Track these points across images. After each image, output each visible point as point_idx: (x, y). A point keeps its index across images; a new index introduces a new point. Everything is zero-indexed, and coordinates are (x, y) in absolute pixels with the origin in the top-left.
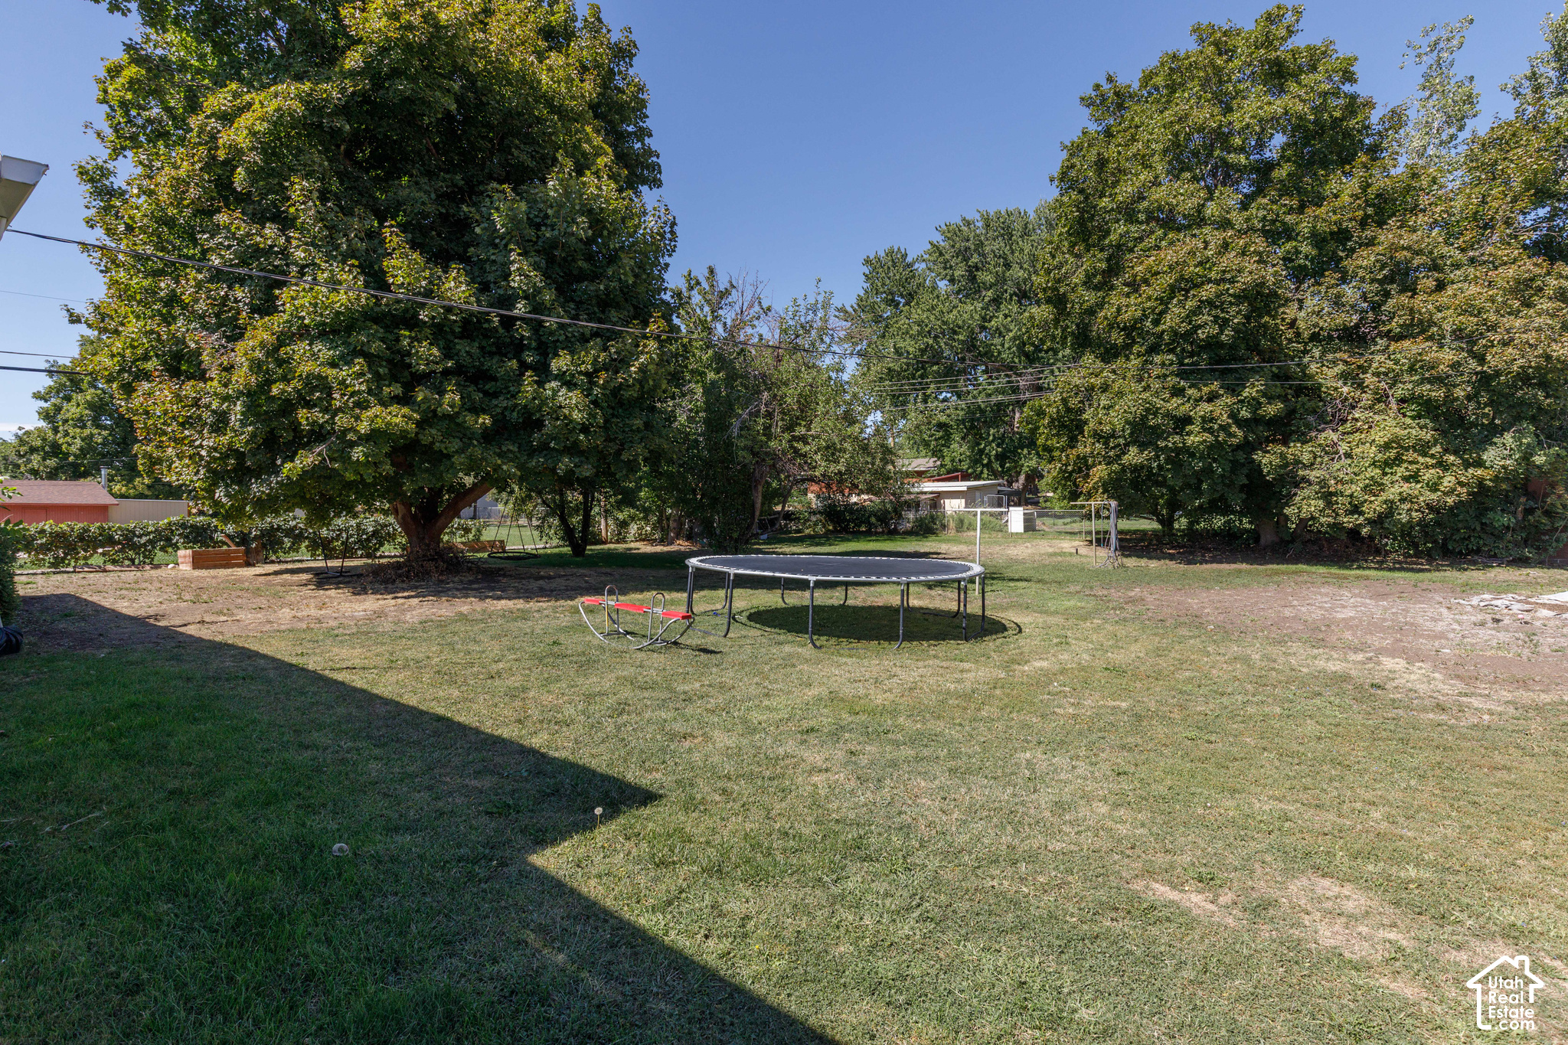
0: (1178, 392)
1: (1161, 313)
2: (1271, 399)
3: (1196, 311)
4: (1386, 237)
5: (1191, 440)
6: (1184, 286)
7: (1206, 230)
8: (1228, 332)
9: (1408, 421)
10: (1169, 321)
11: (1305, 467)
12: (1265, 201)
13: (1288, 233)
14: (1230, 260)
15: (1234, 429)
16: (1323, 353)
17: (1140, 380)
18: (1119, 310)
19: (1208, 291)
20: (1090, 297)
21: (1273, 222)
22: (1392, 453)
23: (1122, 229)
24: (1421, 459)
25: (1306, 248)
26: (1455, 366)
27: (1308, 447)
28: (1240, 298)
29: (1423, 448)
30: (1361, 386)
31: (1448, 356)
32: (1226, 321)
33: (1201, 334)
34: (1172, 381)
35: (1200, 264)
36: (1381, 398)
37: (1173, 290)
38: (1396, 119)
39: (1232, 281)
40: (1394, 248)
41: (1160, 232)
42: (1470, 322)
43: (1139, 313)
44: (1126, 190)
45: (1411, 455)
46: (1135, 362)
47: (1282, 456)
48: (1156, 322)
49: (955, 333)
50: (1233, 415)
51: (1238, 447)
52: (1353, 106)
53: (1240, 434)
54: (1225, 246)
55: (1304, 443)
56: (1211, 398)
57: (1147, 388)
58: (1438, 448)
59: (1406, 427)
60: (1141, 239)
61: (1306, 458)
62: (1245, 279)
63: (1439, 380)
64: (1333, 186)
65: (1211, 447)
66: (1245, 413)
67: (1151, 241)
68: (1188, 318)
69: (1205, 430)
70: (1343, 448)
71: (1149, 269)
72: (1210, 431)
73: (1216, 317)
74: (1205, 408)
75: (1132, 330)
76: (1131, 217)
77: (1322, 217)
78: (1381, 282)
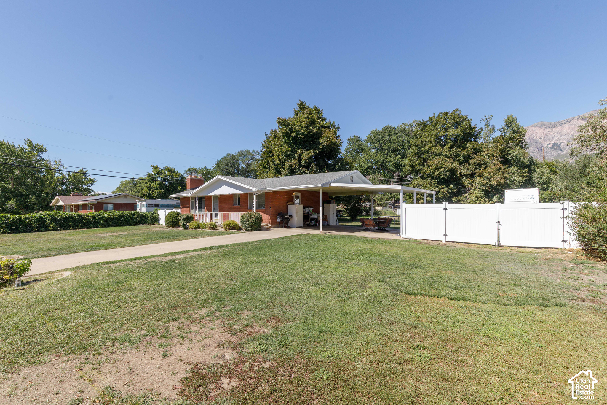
0: (437, 187)
1: (434, 172)
2: (454, 188)
3: (440, 173)
4: (477, 157)
5: (440, 196)
6: (438, 168)
7: (442, 156)
8: (446, 177)
9: (480, 192)
10: (435, 175)
11: (461, 201)
12: (454, 149)
13: (458, 155)
14: (446, 164)
15: (448, 194)
16: (466, 178)
17: (430, 184)
18: (426, 171)
19: (442, 169)
20: (420, 167)
21: (455, 153)
22: (477, 199)
23: (426, 155)
24: (482, 200)
25: (462, 159)
26: (486, 183)
27: (462, 197)
28: (448, 171)
29: (482, 198)
30: (472, 185)
31: (485, 181)
32: (446, 175)
33: (441, 177)
34: (436, 185)
35: (441, 164)
36: (476, 187)
37: (436, 169)
38: (481, 130)
39: (447, 168)
40: (477, 160)
41: (433, 156)
42: (489, 176)
43: (430, 172)
44: (427, 148)
45: (480, 199)
46: (429, 181)
47: (457, 199)
48: (433, 174)
49: (377, 162)
50: (448, 192)
51: (448, 197)
52: (472, 128)
53: (449, 195)
54: (446, 161)
55: (461, 196)
56: (444, 188)
57: (431, 186)
58: (485, 198)
59: (479, 194)
60: (430, 157)
61: (461, 199)
62: (449, 168)
63: (484, 186)
64: (467, 146)
65: (443, 197)
66: (450, 191)
67: (431, 158)
68: (439, 174)
69: (442, 194)
70: (468, 197)
71: (431, 163)
72: (443, 194)
73: (444, 174)
74: (442, 190)
75: (428, 175)
76: (428, 153)
77: (464, 152)
78: (475, 166)
